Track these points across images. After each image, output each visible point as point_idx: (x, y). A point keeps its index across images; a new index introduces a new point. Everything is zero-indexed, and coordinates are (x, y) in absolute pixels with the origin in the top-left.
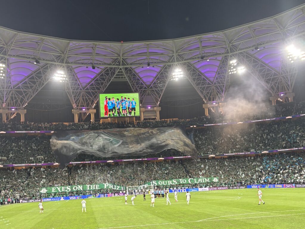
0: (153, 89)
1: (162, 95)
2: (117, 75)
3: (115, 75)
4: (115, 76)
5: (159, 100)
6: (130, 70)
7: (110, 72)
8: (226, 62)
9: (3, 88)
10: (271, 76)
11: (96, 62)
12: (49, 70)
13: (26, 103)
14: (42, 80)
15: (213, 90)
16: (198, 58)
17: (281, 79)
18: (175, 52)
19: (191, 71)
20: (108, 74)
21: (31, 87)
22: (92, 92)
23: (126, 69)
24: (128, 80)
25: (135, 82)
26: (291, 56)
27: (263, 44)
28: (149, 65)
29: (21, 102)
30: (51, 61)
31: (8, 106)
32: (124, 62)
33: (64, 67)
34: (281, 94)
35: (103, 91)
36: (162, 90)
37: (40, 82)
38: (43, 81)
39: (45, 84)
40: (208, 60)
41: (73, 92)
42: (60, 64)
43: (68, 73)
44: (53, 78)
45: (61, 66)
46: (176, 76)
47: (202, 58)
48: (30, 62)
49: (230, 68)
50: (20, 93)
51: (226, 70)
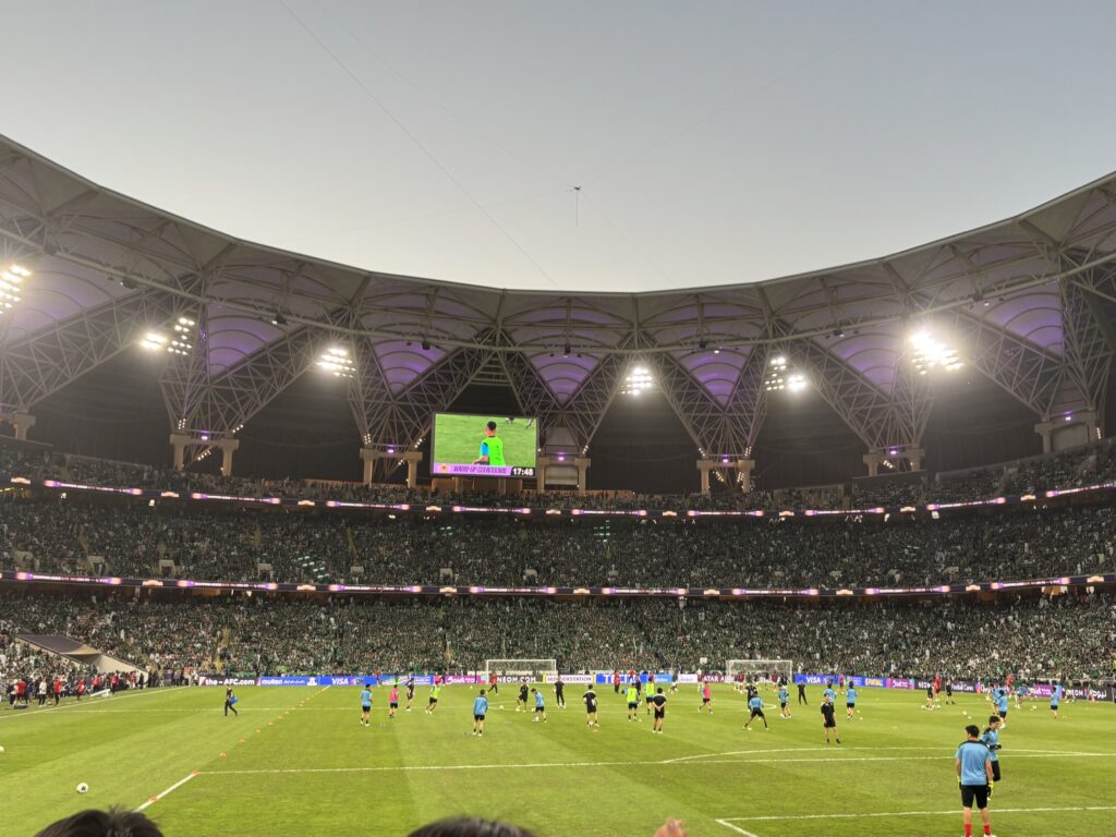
0: (576, 412)
1: (596, 427)
2: (484, 369)
3: (481, 368)
4: (478, 371)
5: (589, 440)
6: (520, 360)
7: (468, 362)
8: (760, 360)
9: (184, 380)
10: (870, 404)
11: (432, 332)
12: (310, 342)
13: (240, 423)
14: (287, 366)
15: (725, 426)
16: (693, 343)
17: (893, 412)
18: (636, 325)
19: (672, 376)
20: (461, 366)
21: (259, 383)
22: (417, 407)
23: (510, 355)
24: (512, 385)
25: (529, 391)
26: (921, 359)
27: (855, 322)
28: (568, 351)
29: (228, 420)
30: (317, 320)
31: (193, 427)
32: (506, 338)
33: (348, 338)
34: (891, 450)
35: (446, 407)
36: (596, 417)
37: (284, 372)
38: (291, 370)
39: (296, 376)
40: (717, 352)
41: (366, 405)
42: (340, 329)
43: (358, 354)
44: (319, 364)
45: (341, 334)
46: (635, 385)
47: (703, 345)
48: (260, 319)
49: (768, 377)
50: (229, 396)
51: (759, 382)
